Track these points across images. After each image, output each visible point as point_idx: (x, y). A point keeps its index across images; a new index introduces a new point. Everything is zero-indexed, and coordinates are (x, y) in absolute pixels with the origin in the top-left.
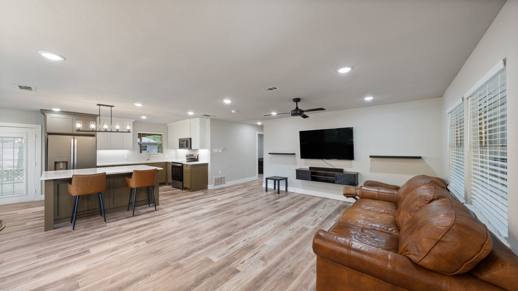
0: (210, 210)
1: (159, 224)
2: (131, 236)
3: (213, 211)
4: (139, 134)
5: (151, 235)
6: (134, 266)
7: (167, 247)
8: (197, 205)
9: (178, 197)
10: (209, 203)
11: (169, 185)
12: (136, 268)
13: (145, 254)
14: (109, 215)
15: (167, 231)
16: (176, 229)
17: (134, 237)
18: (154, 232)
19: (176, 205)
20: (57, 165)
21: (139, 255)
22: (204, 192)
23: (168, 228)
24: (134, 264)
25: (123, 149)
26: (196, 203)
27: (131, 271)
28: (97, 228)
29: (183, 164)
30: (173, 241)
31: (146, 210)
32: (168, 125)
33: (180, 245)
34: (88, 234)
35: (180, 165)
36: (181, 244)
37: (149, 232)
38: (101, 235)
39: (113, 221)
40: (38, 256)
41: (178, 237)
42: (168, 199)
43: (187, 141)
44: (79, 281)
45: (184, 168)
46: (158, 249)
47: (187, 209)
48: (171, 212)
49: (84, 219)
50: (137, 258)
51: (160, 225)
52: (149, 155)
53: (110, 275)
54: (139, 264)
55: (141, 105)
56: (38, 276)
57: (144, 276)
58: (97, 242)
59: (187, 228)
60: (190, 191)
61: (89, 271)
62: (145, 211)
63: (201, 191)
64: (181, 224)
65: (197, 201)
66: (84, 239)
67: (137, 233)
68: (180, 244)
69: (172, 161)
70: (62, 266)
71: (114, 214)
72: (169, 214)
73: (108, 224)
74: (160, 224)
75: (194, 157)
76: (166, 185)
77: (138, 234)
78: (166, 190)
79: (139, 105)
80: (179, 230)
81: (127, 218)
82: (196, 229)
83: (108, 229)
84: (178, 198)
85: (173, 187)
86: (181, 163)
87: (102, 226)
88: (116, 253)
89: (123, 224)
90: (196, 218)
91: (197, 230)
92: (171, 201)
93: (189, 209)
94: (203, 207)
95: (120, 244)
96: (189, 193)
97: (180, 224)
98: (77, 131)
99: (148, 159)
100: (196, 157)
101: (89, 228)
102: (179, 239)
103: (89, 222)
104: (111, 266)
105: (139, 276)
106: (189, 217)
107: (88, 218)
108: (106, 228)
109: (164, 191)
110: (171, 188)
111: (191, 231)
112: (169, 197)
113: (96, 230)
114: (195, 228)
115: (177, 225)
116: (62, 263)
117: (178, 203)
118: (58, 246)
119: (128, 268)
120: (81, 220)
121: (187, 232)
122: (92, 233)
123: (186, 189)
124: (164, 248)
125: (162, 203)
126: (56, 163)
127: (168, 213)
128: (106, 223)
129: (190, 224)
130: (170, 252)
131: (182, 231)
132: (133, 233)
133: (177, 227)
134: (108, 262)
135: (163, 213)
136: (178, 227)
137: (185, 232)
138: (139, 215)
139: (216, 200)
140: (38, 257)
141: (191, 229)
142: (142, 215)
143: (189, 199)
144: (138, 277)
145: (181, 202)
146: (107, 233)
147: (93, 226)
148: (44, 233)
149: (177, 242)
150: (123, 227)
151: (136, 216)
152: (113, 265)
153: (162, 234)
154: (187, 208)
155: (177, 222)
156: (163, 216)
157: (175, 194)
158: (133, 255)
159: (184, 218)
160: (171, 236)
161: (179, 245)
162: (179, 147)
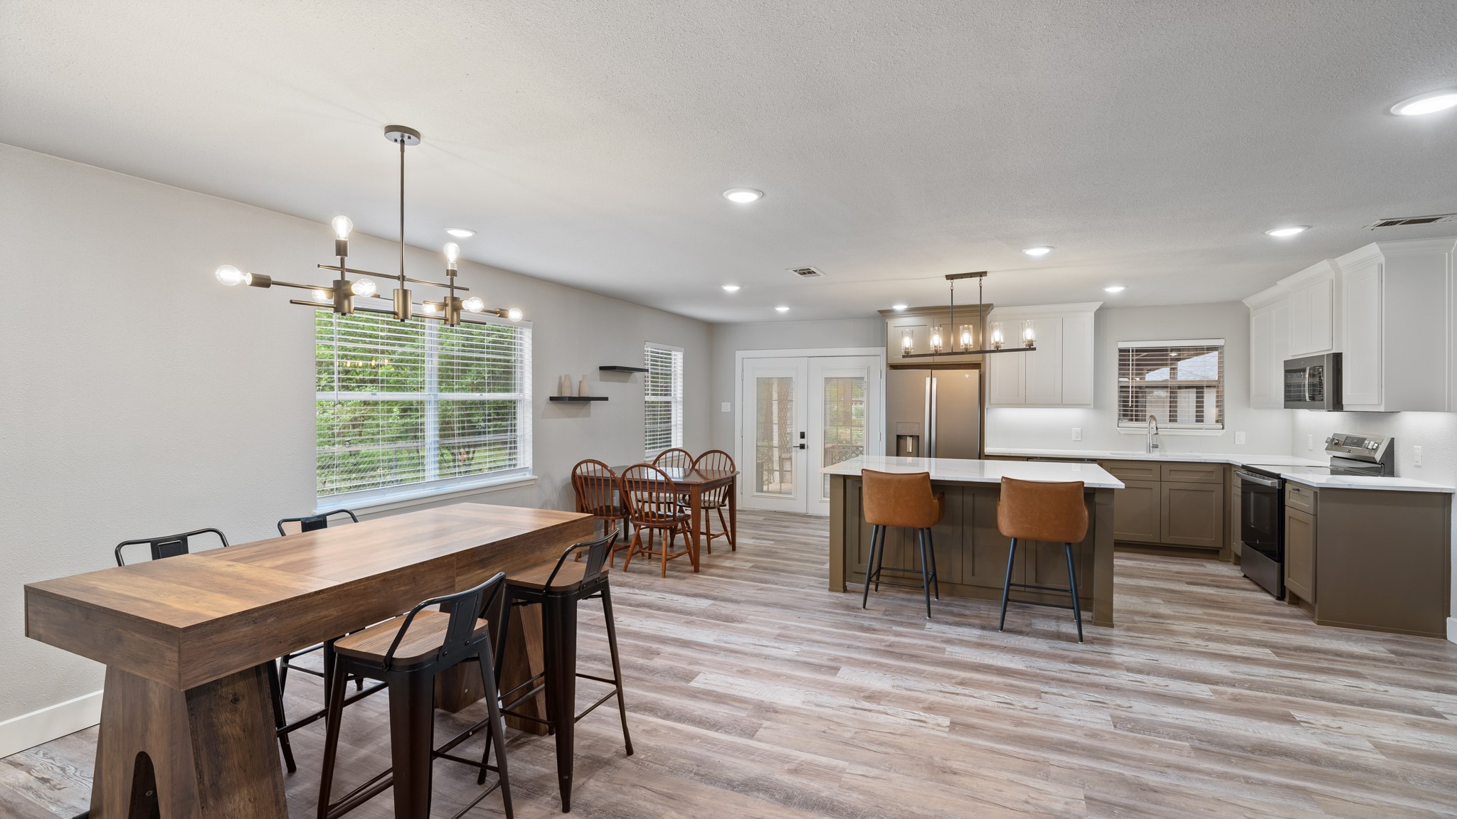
0: (1324, 747)
1: (1046, 689)
2: (938, 684)
3: (1342, 758)
4: (1121, 351)
5: (983, 712)
6: (861, 770)
7: (985, 778)
8: (1274, 692)
9: (1221, 624)
10: (1364, 713)
11: (1235, 564)
12: (860, 778)
13: (913, 755)
14: (957, 603)
15: (1040, 728)
16: (1074, 739)
17: (943, 690)
18: (1004, 710)
19: (1181, 650)
20: (902, 441)
21: (901, 749)
22: (1395, 647)
23: (1055, 719)
24: (866, 764)
25: (1062, 404)
26: (1285, 681)
27: (845, 775)
28: (901, 624)
29: (1284, 481)
30: (1020, 772)
31: (1058, 626)
32: (1248, 302)
33: (1027, 803)
34: (875, 630)
35: (1268, 482)
36: (1034, 801)
37: (988, 700)
38: (890, 646)
39: (947, 623)
40: (779, 635)
41: (1052, 769)
42: (1169, 617)
43: (1316, 374)
44: (766, 723)
45: (1291, 500)
46: (955, 765)
47: (1206, 687)
48: (1129, 670)
49: (903, 592)
50: (886, 753)
51: (1043, 695)
52: (1155, 429)
53: (808, 752)
54: (875, 772)
55: (1046, 251)
56: (744, 672)
57: (849, 811)
58: (869, 658)
59: (1121, 761)
60: (1312, 618)
61: (794, 714)
62: (1051, 626)
63: (1388, 636)
64: (1117, 731)
65: (1297, 675)
66: (856, 638)
67: (962, 683)
68: (1030, 801)
69: (1245, 463)
70: (779, 676)
71: (969, 604)
72: (1114, 672)
73: (929, 625)
74: (1046, 693)
75: (1366, 454)
76: (1225, 561)
77: (960, 689)
78: (1200, 581)
79: (1038, 252)
80: (1083, 750)
81: (983, 628)
82: (1151, 784)
83: (915, 638)
84: (1214, 629)
85: (1245, 576)
86: (1277, 476)
87: (915, 624)
88: (867, 708)
89: (957, 641)
90: (1205, 746)
91: (1151, 795)
92: (1175, 628)
93: (1215, 692)
94: (1298, 715)
95: (898, 692)
96: (1295, 625)
97: (1112, 729)
98: (904, 357)
99: (1156, 446)
100: (1375, 450)
101: (891, 615)
102: (1047, 777)
103: (904, 603)
104: (831, 731)
105: (842, 803)
106: (1177, 722)
107: (912, 593)
108: (916, 634)
109: (1187, 583)
110: (1237, 578)
111: (1123, 781)
112: (1186, 610)
113: (895, 628)
114: (1152, 779)
115: (1098, 727)
116: (785, 670)
117: (1194, 649)
118: (814, 631)
119: (848, 763)
120: (899, 591)
121: (1101, 773)
122: (882, 633)
123: (1296, 601)
124: (972, 775)
125: (1135, 622)
126: (899, 437)
127: (1113, 666)
128: (930, 621)
129: (1151, 754)
130: (976, 799)
131: (1090, 757)
132: (950, 677)
133: (1086, 735)
134: (835, 719)
135: (1099, 658)
136: (1094, 735)
137: (1093, 769)
138: (1020, 633)
139: (1438, 715)
140: (779, 637)
141: (1128, 773)
142: (1026, 638)
143: (1267, 651)
144: (839, 802)
145: (1214, 647)
146: (905, 646)
147: (901, 615)
148: (826, 592)
149: (1031, 784)
150: (949, 648)
151: (1010, 631)
152: (834, 732)
153: (1017, 725)
154: (1216, 683)
155: (1109, 718)
156: (1088, 669)
157: (1222, 609)
158: (889, 738)
159: (1152, 718)
160: (1032, 752)
161: (1024, 797)
162: (1286, 400)
